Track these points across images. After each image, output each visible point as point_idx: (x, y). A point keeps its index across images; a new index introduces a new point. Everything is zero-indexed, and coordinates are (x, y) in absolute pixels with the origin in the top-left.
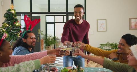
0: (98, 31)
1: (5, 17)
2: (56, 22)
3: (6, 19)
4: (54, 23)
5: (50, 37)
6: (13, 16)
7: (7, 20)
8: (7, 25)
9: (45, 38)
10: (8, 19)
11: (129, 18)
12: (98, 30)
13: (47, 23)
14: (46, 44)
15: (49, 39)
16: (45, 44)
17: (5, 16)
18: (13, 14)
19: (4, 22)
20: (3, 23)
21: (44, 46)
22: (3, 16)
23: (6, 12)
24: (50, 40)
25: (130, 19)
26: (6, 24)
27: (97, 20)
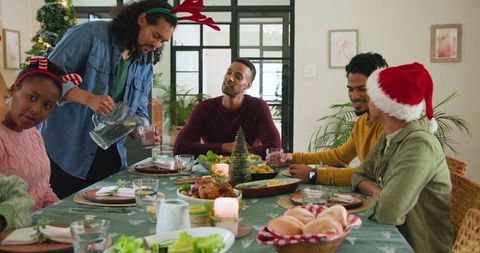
0: (330, 67)
1: (41, 21)
2: (204, 45)
3: (42, 27)
4: (200, 49)
5: (186, 95)
6: (66, 18)
7: (47, 28)
8: (48, 46)
9: (168, 99)
10: (50, 25)
11: (432, 26)
12: (332, 65)
13: (174, 49)
14: (172, 118)
15: (183, 102)
16: (168, 119)
17: (39, 18)
18: (64, 12)
19: (38, 36)
20: (35, 39)
21: (164, 124)
22: (36, 15)
23: (43, 4)
24: (186, 106)
25: (434, 28)
26: (44, 40)
27: (330, 32)
